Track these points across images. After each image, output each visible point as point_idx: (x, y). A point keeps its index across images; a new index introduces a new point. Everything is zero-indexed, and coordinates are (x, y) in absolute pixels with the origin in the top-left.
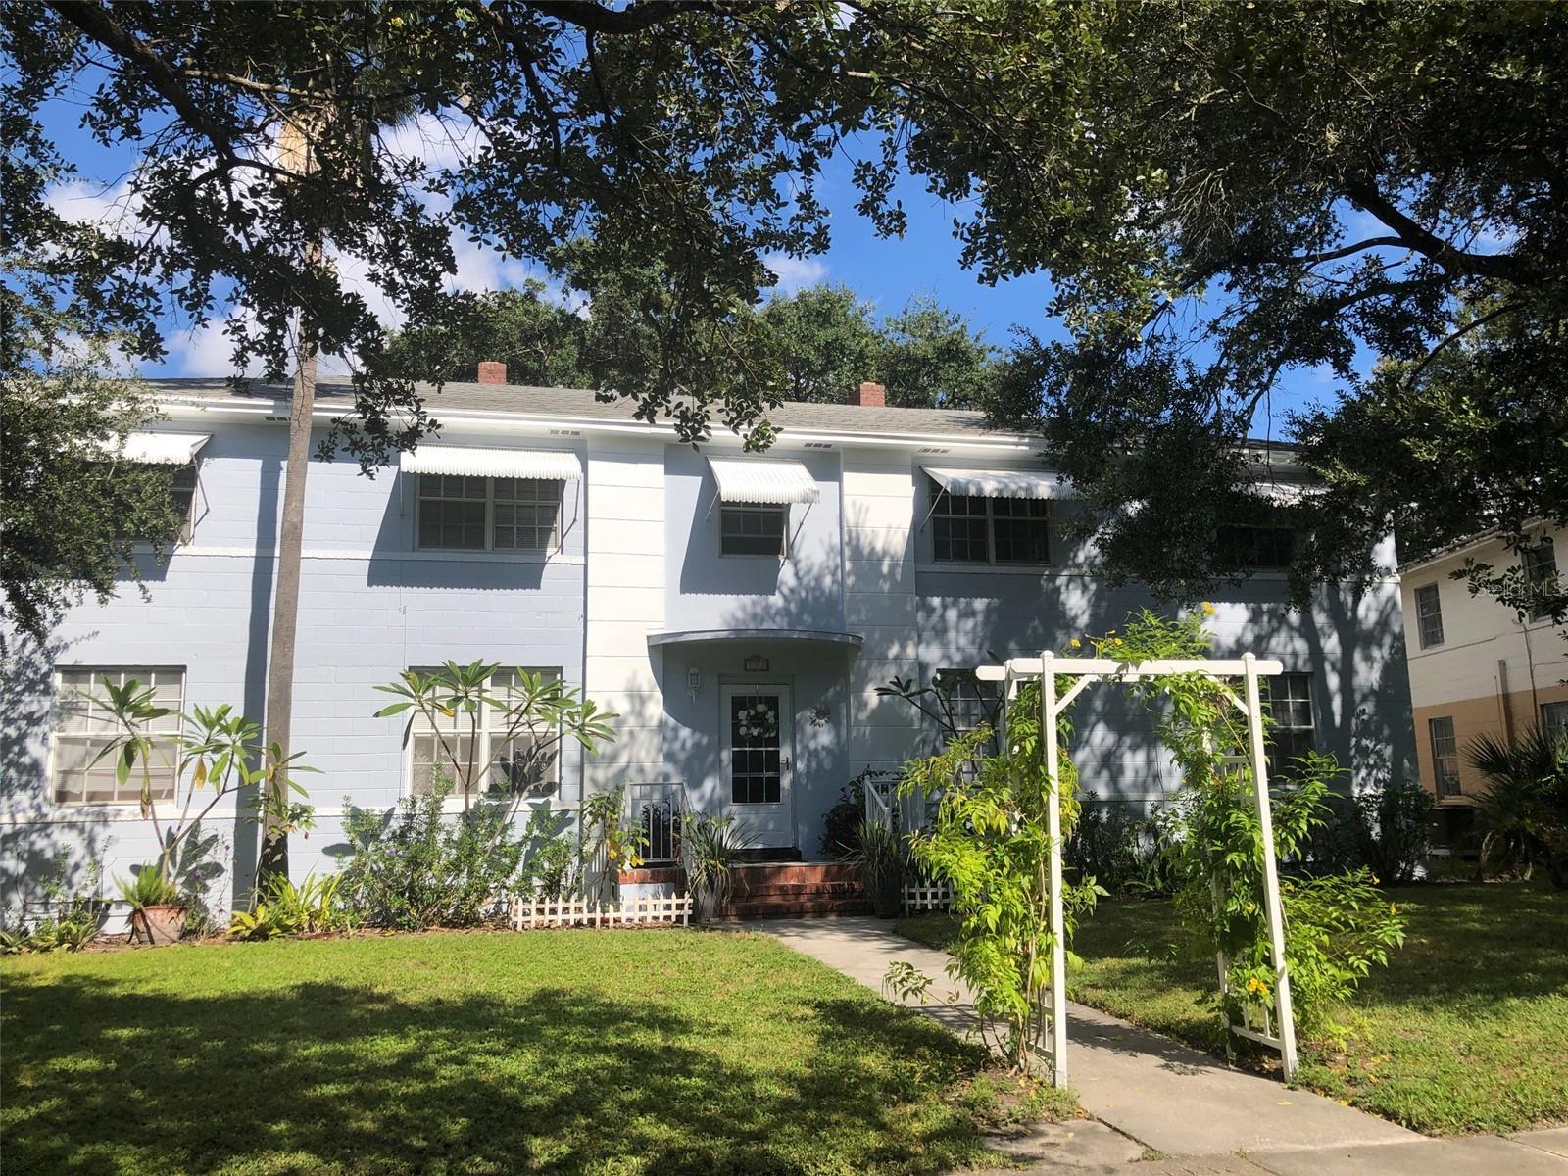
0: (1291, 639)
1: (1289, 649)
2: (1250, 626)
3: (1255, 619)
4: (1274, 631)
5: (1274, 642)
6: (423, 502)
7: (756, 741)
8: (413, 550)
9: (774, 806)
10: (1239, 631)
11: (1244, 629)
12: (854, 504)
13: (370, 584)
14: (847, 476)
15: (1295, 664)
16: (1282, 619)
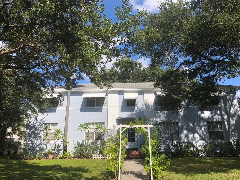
0: (218, 116)
1: (218, 118)
2: (211, 114)
3: (211, 113)
4: (215, 115)
5: (215, 117)
6: (87, 101)
7: (132, 133)
8: (86, 107)
9: (134, 142)
10: (209, 115)
11: (210, 115)
12: (146, 98)
13: (80, 112)
14: (144, 94)
15: (219, 120)
16: (216, 113)
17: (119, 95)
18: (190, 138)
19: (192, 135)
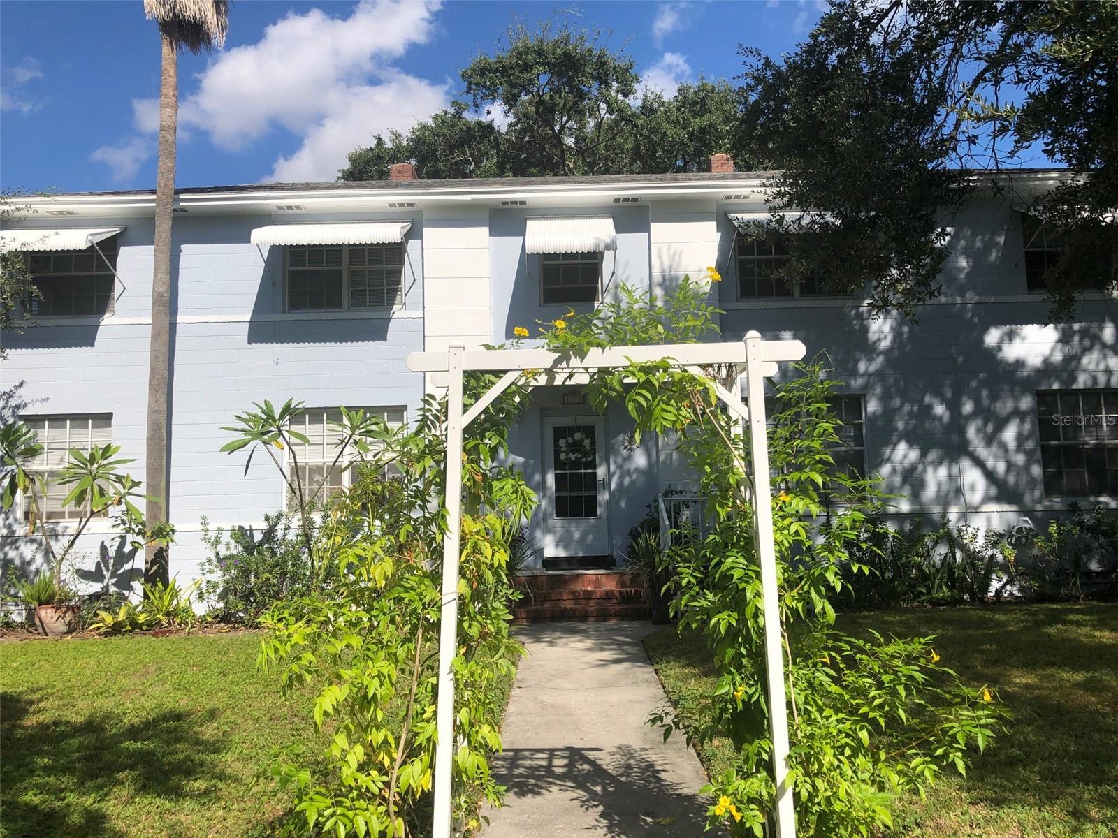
0: (1105, 357)
1: (1102, 366)
2: (1059, 346)
3: (1064, 339)
4: (1086, 350)
5: (1085, 360)
6: (292, 273)
7: (576, 464)
8: (284, 312)
9: (592, 519)
10: (1047, 352)
11: (1053, 350)
12: (661, 250)
13: (250, 342)
14: (654, 226)
15: (1109, 381)
16: (1096, 339)
17: (492, 234)
18: (930, 492)
19: (942, 472)
